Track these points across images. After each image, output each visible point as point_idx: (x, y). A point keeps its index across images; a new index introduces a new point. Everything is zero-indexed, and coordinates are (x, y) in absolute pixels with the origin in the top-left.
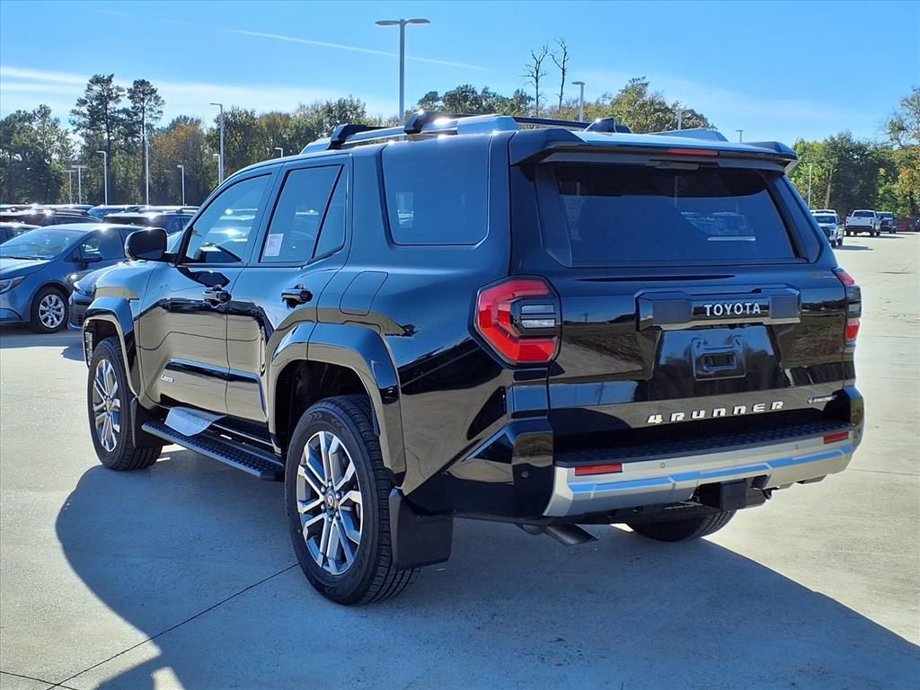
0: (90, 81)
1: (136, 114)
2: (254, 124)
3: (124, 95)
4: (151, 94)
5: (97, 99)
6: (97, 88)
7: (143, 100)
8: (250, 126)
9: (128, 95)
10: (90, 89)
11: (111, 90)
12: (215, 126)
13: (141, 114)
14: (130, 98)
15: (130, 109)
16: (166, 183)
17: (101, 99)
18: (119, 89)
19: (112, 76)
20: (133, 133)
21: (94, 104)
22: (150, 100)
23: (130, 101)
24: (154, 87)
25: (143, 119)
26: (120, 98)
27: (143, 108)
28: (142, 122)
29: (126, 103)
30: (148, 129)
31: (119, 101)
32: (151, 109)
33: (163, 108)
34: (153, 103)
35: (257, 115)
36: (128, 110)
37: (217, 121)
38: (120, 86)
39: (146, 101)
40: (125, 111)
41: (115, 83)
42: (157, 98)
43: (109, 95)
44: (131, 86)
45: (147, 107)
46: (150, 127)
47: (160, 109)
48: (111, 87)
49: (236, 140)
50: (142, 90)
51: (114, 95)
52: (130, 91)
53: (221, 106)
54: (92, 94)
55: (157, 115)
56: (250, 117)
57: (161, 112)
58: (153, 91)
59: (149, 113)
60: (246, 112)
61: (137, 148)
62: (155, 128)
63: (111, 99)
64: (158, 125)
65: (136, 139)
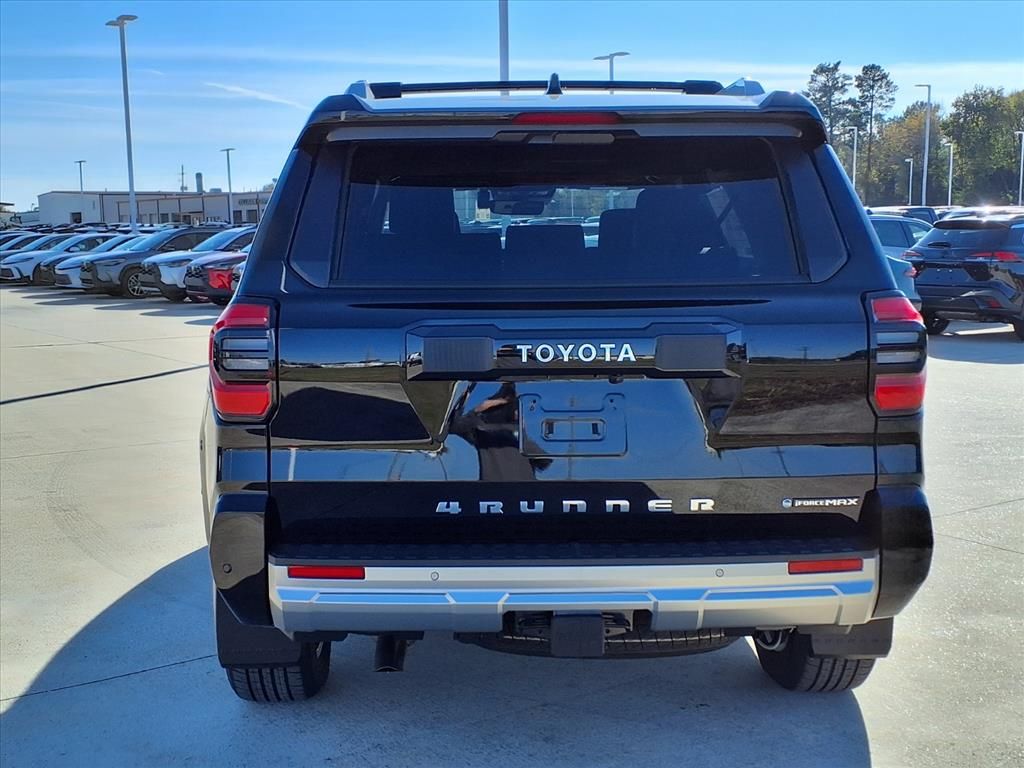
0: (815, 71)
1: (863, 104)
2: (1000, 105)
3: (851, 84)
4: (881, 79)
5: (820, 91)
6: (822, 79)
7: (872, 87)
8: (995, 108)
9: (856, 83)
10: (813, 80)
11: (836, 79)
12: (953, 110)
13: (869, 104)
14: (858, 86)
15: (857, 99)
16: (893, 182)
17: (824, 91)
18: (847, 77)
19: (839, 63)
20: (861, 126)
21: (818, 96)
22: (880, 87)
23: (858, 90)
24: (886, 71)
25: (872, 109)
26: (846, 87)
27: (872, 97)
28: (868, 113)
29: (854, 93)
30: (876, 120)
31: (846, 90)
32: (881, 98)
33: (896, 95)
34: (884, 90)
35: (1006, 94)
36: (854, 100)
37: (956, 105)
38: (847, 74)
39: (876, 88)
40: (851, 102)
41: (842, 70)
42: (889, 84)
43: (833, 85)
44: (860, 72)
45: (877, 95)
46: (879, 117)
47: (890, 96)
48: (837, 76)
49: (977, 125)
50: (872, 76)
51: (840, 85)
52: (858, 78)
53: (929, 87)
54: (816, 86)
55: (888, 104)
56: (998, 97)
57: (893, 99)
58: (884, 77)
59: (879, 101)
60: (992, 92)
61: (863, 142)
62: (886, 118)
63: (836, 89)
64: (888, 115)
65: (861, 133)
